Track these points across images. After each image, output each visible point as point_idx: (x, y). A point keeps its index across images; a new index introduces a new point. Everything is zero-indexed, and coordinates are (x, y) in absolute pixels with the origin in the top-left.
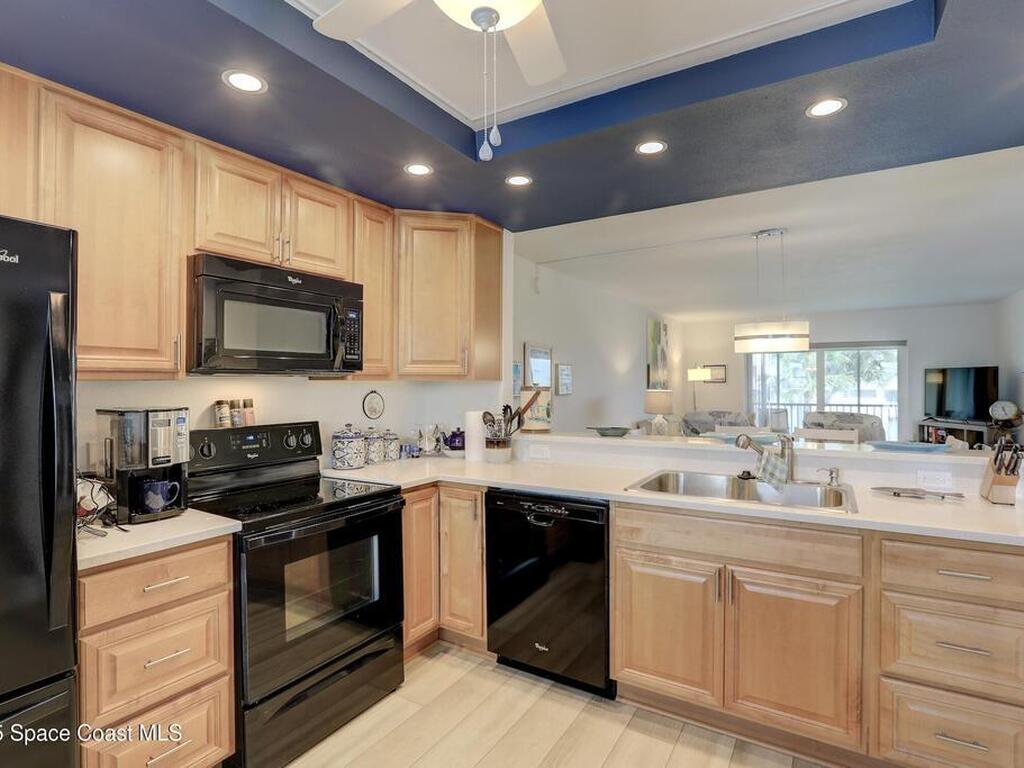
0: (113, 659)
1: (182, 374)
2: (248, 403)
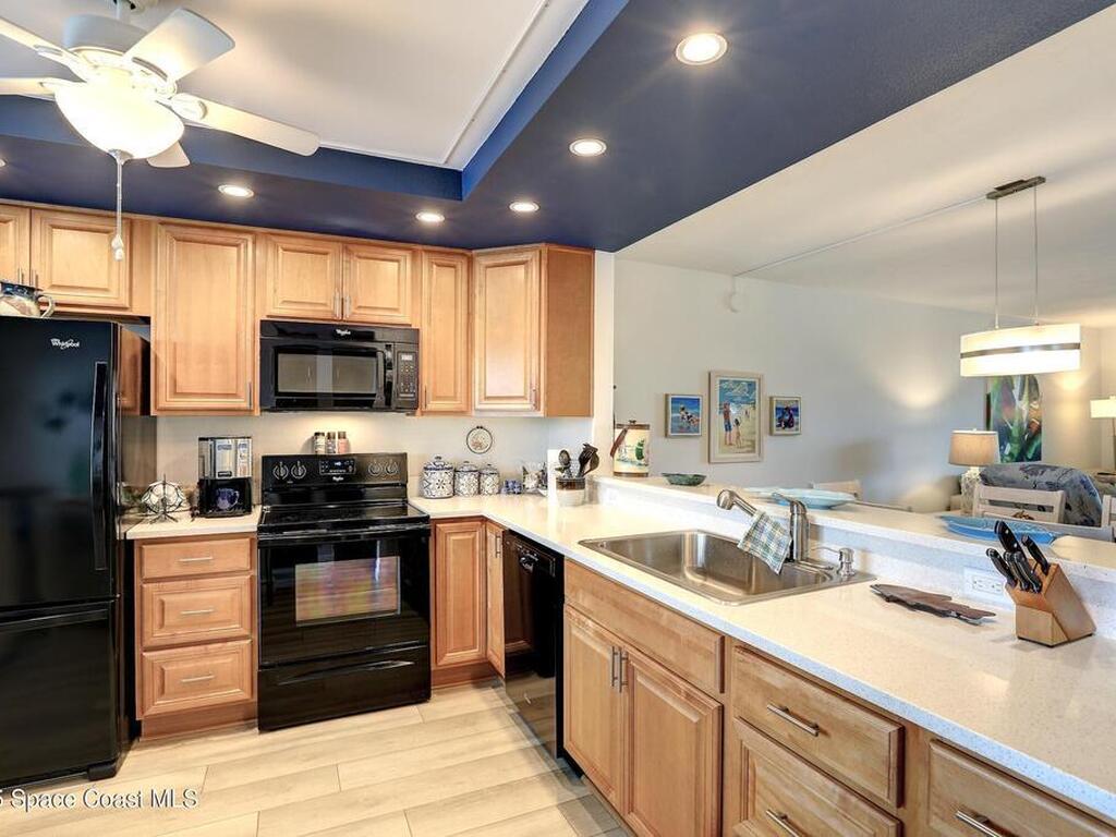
0: (163, 603)
1: (257, 412)
2: (342, 435)
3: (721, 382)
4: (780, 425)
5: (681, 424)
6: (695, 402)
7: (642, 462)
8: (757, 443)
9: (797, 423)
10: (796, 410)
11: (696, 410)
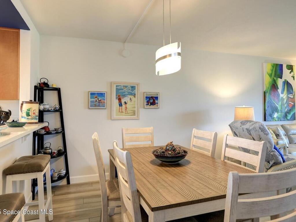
3: (117, 86)
4: (148, 104)
5: (95, 104)
6: (102, 95)
7: (29, 117)
8: (136, 112)
9: (158, 103)
10: (157, 98)
11: (103, 98)
